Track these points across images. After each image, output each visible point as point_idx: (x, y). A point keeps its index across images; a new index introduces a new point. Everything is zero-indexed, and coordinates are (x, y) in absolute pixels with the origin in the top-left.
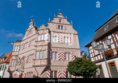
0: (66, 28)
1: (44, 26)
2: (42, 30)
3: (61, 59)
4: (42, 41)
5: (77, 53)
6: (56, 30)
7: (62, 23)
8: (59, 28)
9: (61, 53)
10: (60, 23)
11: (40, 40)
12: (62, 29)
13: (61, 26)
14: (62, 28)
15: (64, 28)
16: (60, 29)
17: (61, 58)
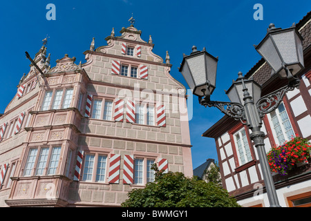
0: (146, 73)
1: (69, 63)
2: (60, 74)
3: (117, 182)
4: (55, 111)
5: (180, 161)
6: (112, 80)
7: (135, 56)
8: (123, 73)
9: (119, 158)
10: (127, 56)
11: (58, 108)
12: (133, 75)
13: (132, 68)
14: (132, 72)
15: (141, 73)
16: (126, 75)
17: (118, 177)
